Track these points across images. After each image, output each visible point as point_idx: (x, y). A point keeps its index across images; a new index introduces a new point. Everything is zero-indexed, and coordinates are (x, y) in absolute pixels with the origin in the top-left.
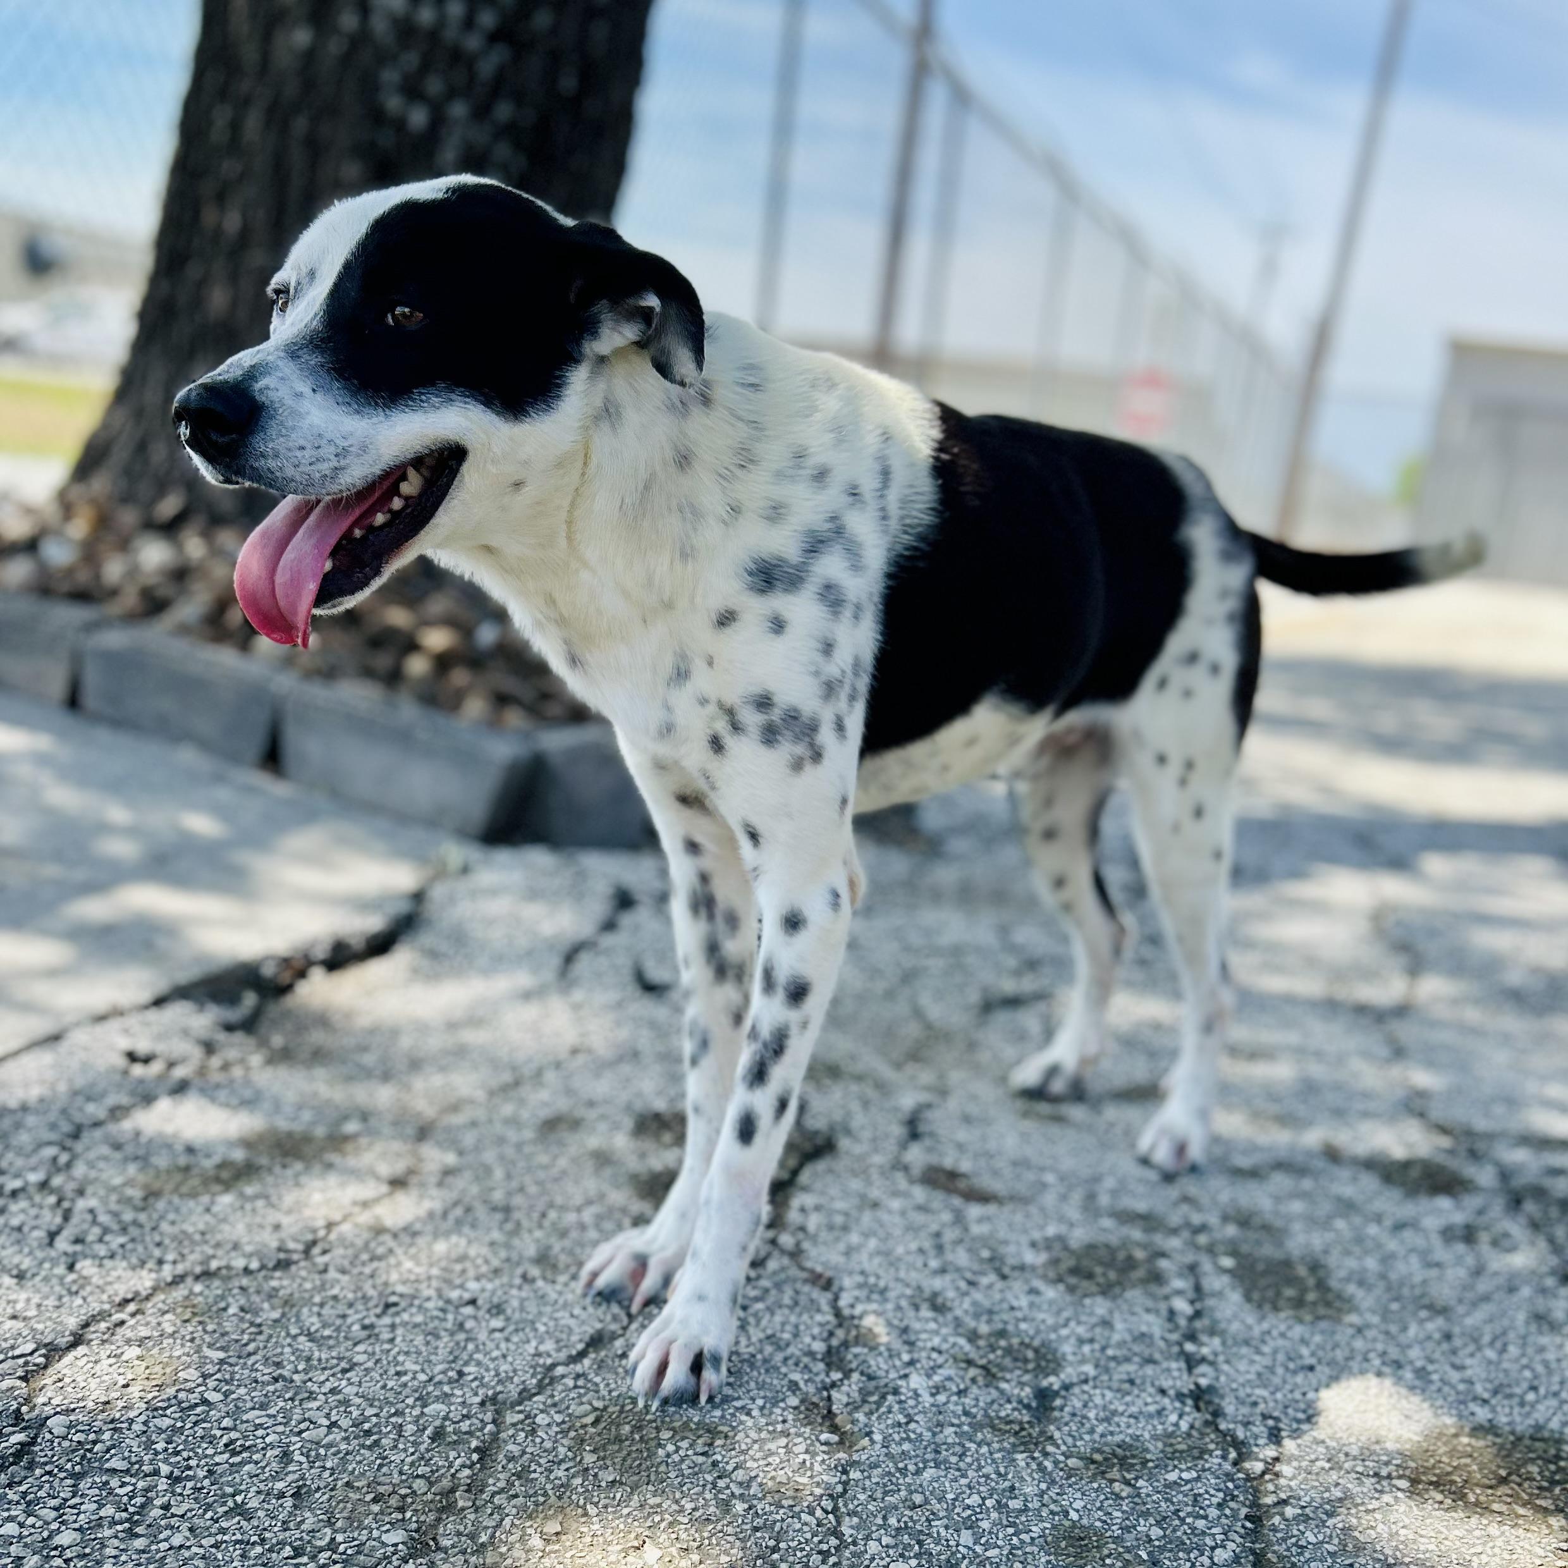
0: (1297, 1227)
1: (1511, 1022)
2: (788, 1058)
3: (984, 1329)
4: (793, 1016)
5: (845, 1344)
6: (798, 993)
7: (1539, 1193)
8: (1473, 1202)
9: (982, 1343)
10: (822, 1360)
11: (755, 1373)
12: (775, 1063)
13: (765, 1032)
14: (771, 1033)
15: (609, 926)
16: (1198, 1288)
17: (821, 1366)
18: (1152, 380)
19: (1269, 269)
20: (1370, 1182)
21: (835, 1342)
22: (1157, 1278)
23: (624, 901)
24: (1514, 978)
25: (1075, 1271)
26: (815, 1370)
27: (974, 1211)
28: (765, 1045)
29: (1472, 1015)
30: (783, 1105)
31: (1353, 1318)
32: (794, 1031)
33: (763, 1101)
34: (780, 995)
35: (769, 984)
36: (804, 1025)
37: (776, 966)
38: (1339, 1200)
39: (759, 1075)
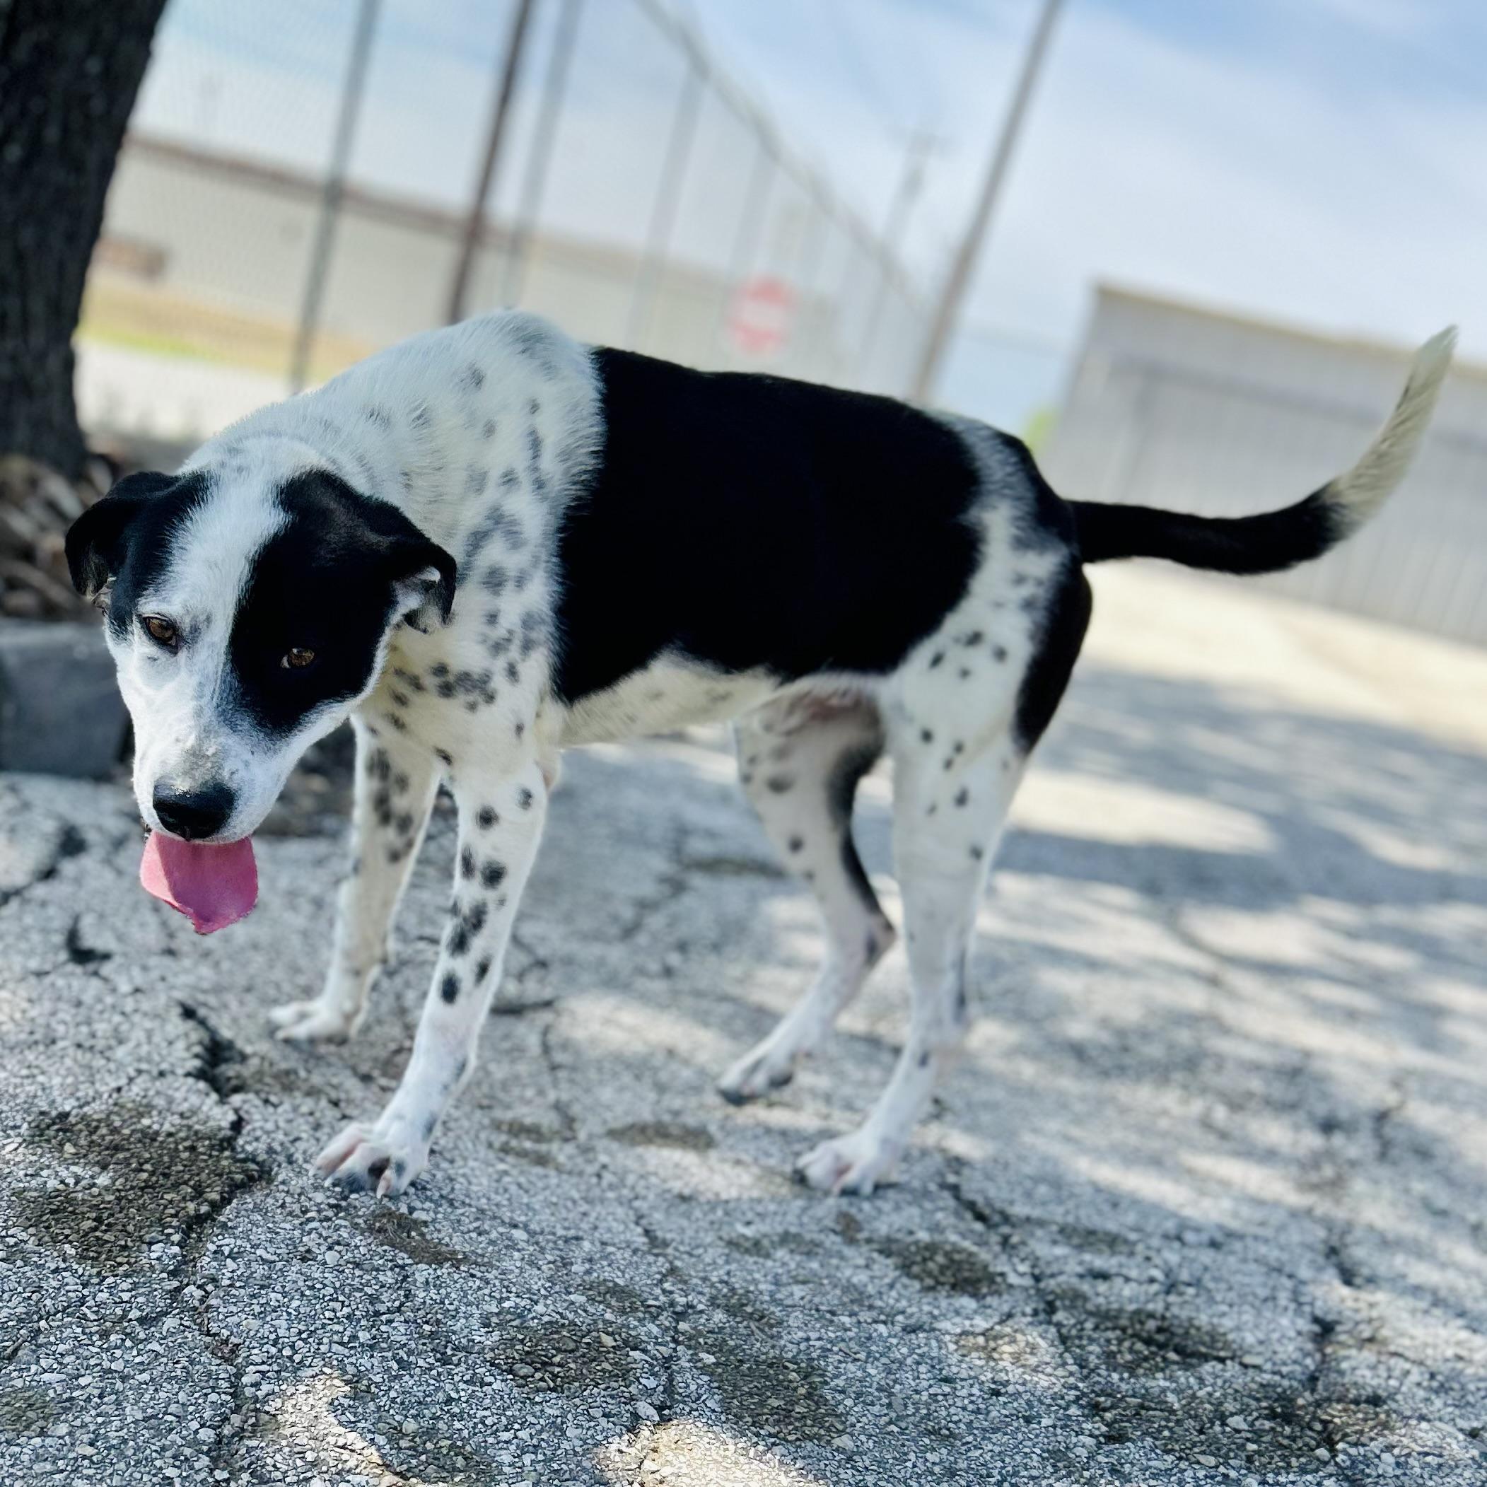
0: (796, 1319)
1: (1070, 1084)
2: (486, 930)
3: (410, 1426)
4: (491, 896)
5: (239, 1434)
6: (494, 876)
7: (1076, 1299)
8: (1000, 1304)
9: (404, 1443)
10: (207, 1453)
11: (122, 1465)
12: (474, 935)
13: (466, 909)
14: (471, 910)
15: (48, 874)
16: (669, 1389)
17: (205, 1460)
18: (770, 291)
19: (913, 184)
20: (886, 1268)
21: (227, 1430)
22: (624, 1374)
23: (71, 844)
24: (1078, 1030)
25: (528, 1358)
26: (197, 1465)
27: (422, 1272)
28: (465, 919)
29: (1028, 1070)
30: (483, 970)
31: (845, 1442)
32: (491, 907)
33: (464, 967)
34: (478, 878)
35: (468, 868)
36: (502, 902)
37: (474, 855)
38: (849, 1287)
39: (460, 944)
